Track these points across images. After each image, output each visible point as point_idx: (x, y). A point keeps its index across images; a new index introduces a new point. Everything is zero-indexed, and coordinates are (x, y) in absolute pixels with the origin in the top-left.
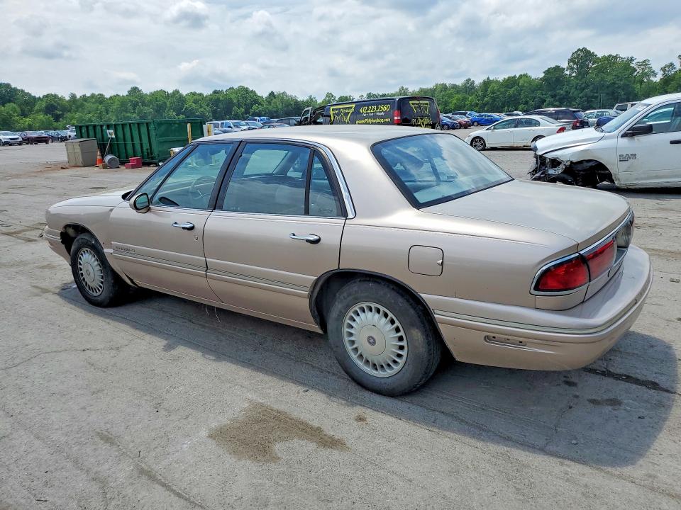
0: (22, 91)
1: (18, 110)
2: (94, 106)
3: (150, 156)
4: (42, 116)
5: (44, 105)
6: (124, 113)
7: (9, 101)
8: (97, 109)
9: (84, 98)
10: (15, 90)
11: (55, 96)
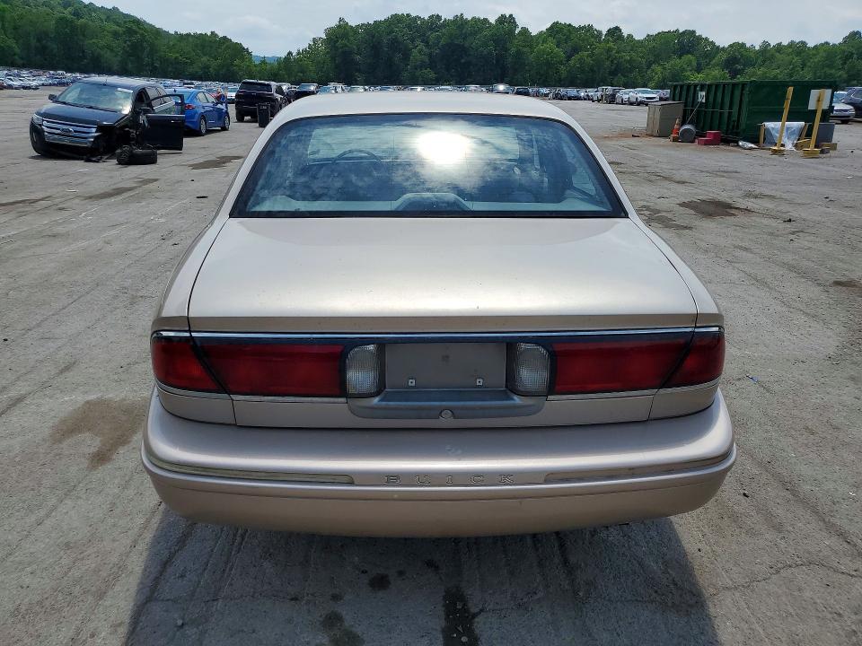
0: (706, 39)
1: (694, 63)
2: (787, 58)
3: (735, 130)
4: (717, 72)
5: (725, 57)
6: (826, 69)
7: (688, 52)
8: (790, 63)
9: (779, 47)
10: (700, 38)
11: (743, 45)
